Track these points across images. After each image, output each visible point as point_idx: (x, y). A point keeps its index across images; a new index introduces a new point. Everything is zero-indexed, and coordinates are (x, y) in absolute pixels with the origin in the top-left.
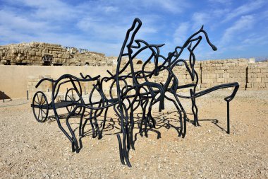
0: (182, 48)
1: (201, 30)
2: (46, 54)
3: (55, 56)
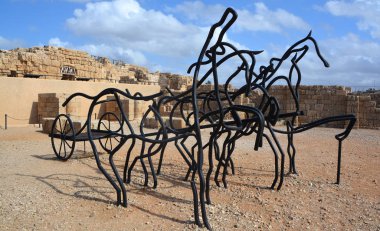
0: (281, 61)
1: (309, 37)
2: (66, 64)
3: (78, 67)
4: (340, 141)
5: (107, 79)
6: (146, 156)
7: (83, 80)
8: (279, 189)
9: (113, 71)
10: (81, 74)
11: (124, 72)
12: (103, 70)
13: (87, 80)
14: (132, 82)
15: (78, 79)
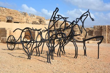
2: (9, 15)
3: (14, 17)
4: (99, 44)
5: (27, 22)
6: (37, 47)
7: (16, 23)
8: (76, 58)
9: (29, 18)
10: (15, 20)
11: (34, 19)
12: (25, 18)
13: (18, 23)
14: (37, 24)
15: (14, 22)
